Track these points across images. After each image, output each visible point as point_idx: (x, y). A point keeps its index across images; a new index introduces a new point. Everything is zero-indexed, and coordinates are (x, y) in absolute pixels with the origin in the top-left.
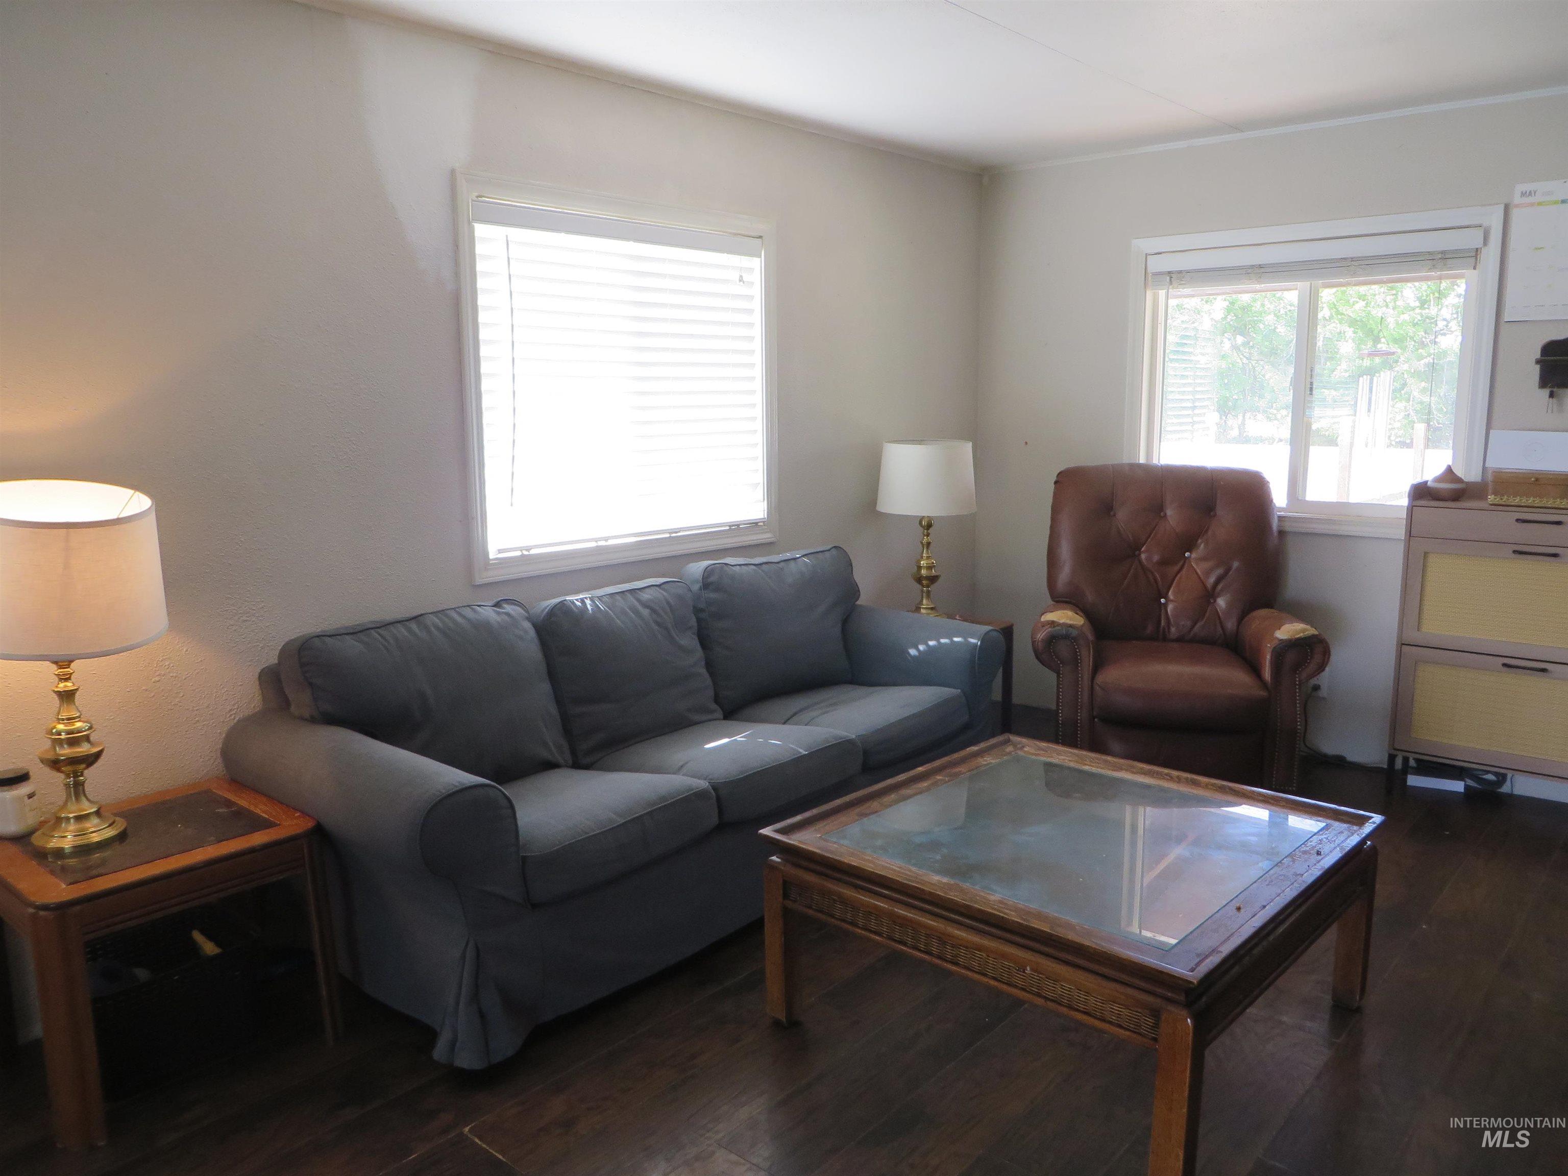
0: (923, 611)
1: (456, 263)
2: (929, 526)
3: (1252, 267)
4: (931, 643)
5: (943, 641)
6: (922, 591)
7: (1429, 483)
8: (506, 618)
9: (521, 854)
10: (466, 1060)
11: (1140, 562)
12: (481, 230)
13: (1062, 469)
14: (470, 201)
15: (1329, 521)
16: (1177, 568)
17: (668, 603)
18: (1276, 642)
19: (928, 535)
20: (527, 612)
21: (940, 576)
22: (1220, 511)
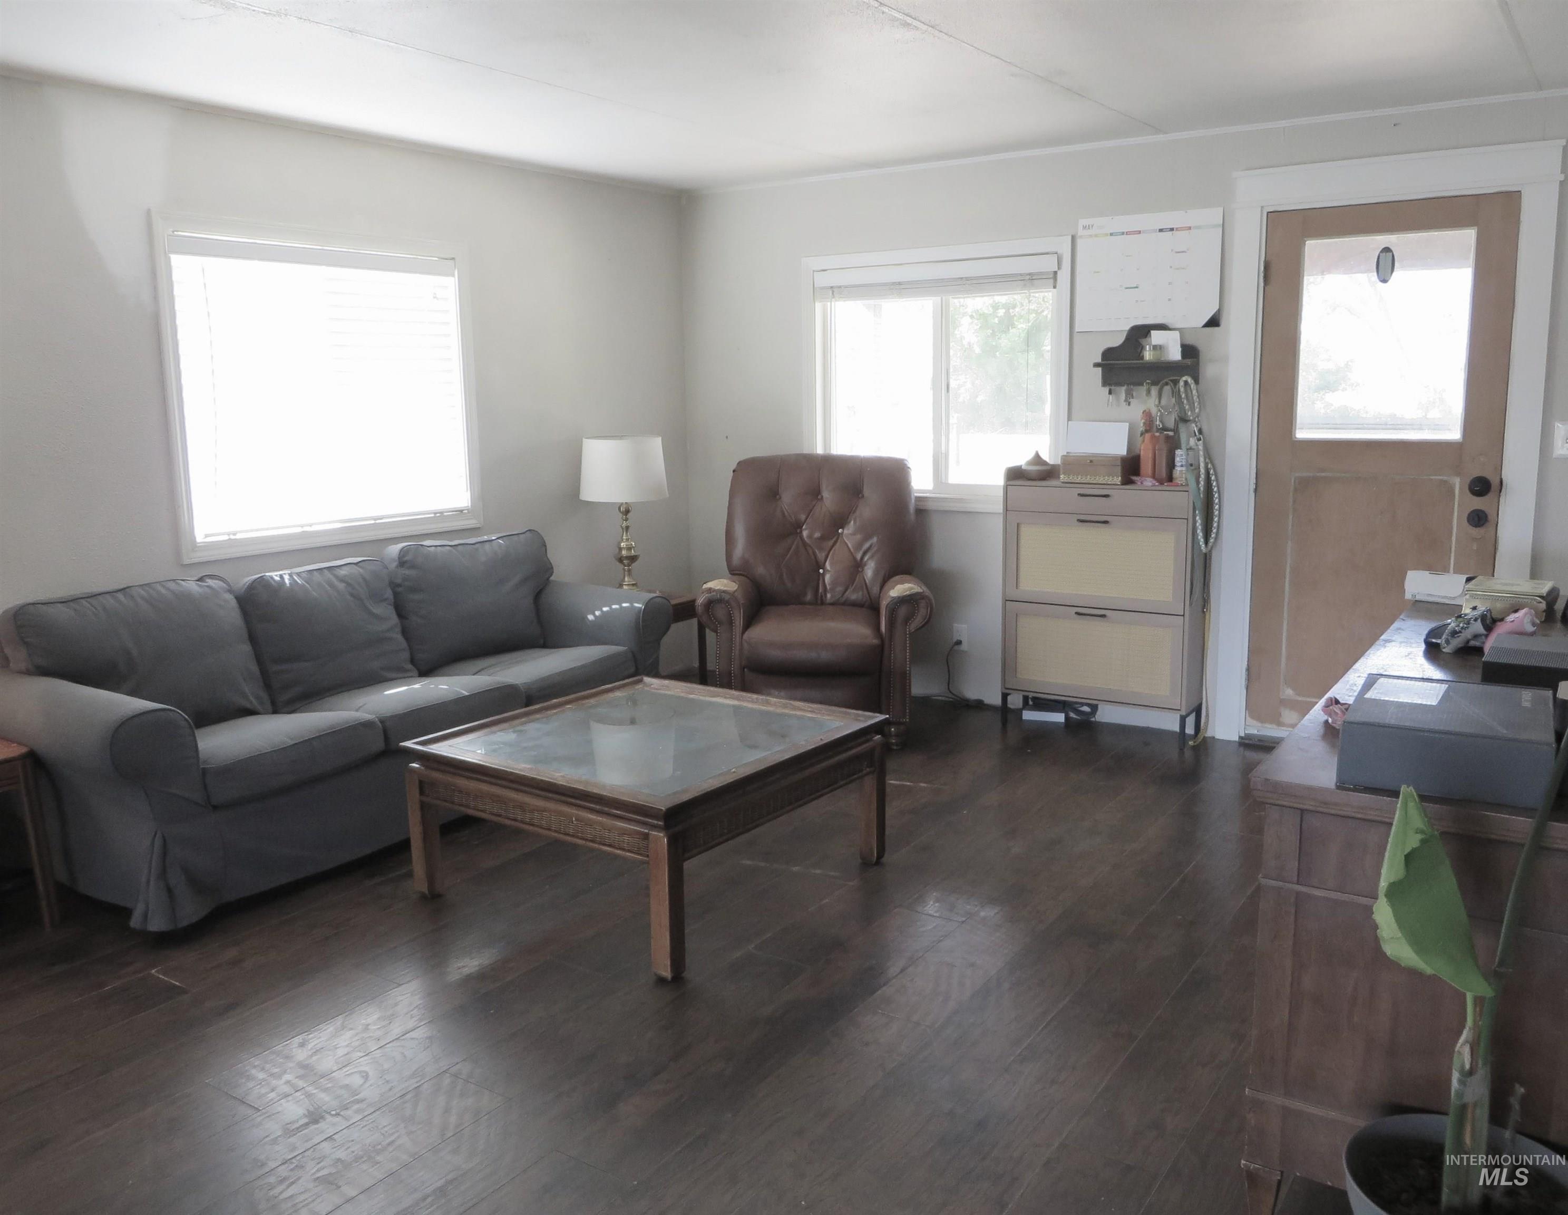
0: (625, 587)
1: (155, 289)
2: (627, 512)
3: (894, 284)
4: (605, 609)
5: (614, 607)
6: (624, 570)
7: (1023, 467)
8: (207, 590)
9: (201, 767)
10: (157, 924)
11: (802, 538)
12: (176, 260)
13: (742, 460)
14: (166, 236)
15: (961, 500)
16: (831, 543)
17: (364, 579)
18: (889, 599)
19: (626, 520)
20: (228, 585)
21: (639, 555)
22: (867, 492)
